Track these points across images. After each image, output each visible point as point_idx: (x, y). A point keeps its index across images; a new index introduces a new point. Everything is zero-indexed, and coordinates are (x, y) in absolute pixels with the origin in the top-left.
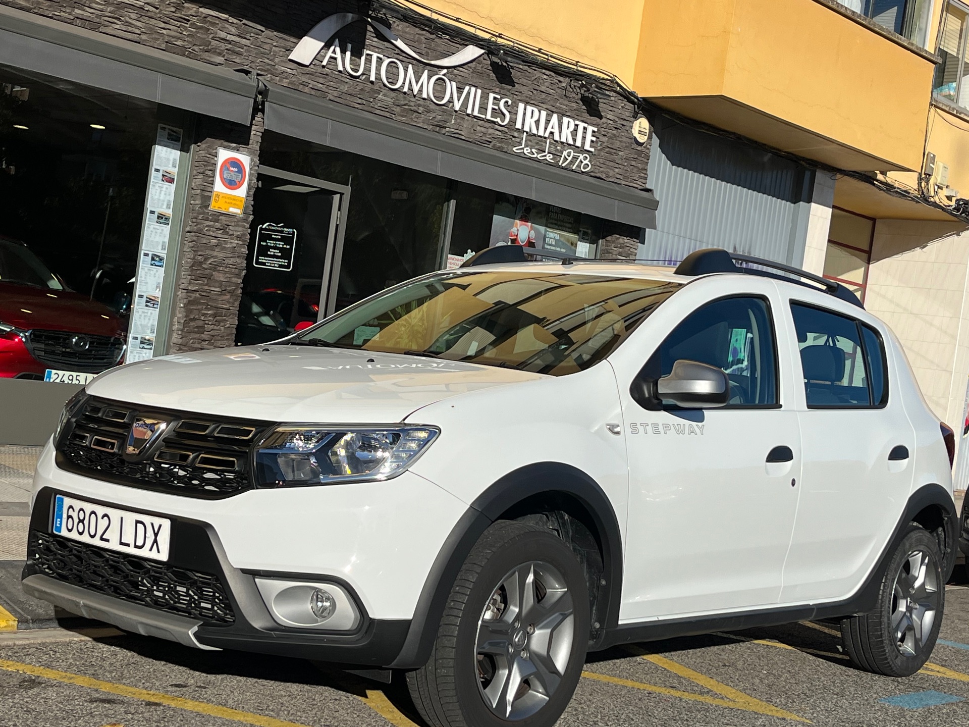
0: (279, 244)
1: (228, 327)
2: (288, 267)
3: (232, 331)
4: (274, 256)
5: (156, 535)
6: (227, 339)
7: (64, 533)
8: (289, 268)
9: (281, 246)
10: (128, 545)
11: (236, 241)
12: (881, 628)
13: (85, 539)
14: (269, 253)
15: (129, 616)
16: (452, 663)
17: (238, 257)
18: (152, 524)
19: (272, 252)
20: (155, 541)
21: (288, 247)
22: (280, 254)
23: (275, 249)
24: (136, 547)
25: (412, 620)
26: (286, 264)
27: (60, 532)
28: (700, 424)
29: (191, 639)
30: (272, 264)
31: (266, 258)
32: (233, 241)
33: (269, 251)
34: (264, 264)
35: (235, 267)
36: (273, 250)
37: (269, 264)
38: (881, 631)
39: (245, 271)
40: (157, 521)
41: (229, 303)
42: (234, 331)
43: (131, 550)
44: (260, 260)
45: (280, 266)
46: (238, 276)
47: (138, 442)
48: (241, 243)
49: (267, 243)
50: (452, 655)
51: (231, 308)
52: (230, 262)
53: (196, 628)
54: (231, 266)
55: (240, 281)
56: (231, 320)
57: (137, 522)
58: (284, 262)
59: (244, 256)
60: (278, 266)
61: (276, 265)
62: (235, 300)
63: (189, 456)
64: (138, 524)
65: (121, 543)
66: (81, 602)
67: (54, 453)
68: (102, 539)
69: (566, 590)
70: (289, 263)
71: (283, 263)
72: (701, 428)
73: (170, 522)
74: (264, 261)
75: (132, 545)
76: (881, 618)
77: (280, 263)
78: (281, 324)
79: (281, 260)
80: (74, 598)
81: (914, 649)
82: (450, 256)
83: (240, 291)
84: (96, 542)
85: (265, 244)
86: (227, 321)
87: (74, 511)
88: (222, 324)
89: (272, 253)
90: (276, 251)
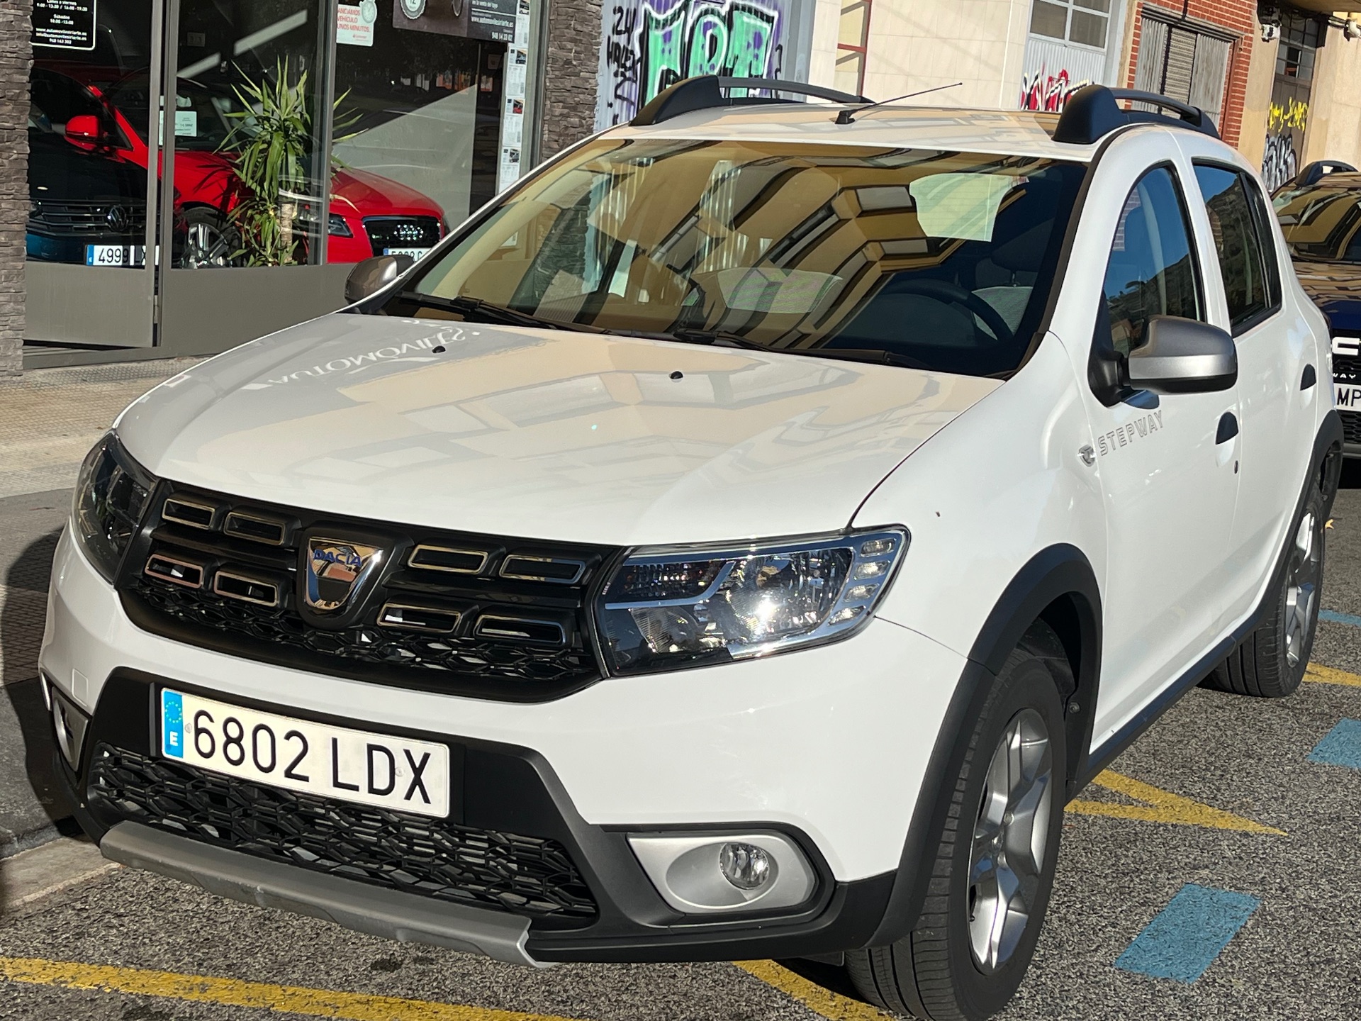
0: (69, 6)
1: (16, 159)
2: (89, 44)
3: (21, 164)
4: (61, 26)
5: (418, 771)
6: (16, 180)
7: (190, 757)
8: (91, 46)
9: (72, 8)
10: (355, 788)
11: (13, 11)
12: (1276, 639)
13: (248, 771)
14: (52, 21)
15: (376, 915)
16: (943, 920)
17: (19, 38)
18: (408, 753)
19: (57, 19)
20: (417, 782)
21: (85, 9)
22: (71, 23)
23: (61, 15)
24: (372, 790)
25: (896, 870)
26: (85, 39)
27: (181, 756)
28: (1156, 410)
29: (520, 954)
30: (62, 39)
31: (48, 31)
32: (7, 11)
33: (53, 18)
34: (46, 40)
35: (14, 55)
36: (59, 17)
37: (55, 41)
38: (1275, 643)
39: (32, 61)
40: (418, 748)
41: (12, 118)
42: (26, 165)
43: (363, 797)
44: (38, 34)
45: (75, 43)
46: (21, 70)
47: (331, 588)
48: (20, 13)
49: (46, 4)
50: (944, 908)
51: (16, 126)
52: (7, 48)
53: (525, 935)
54: (9, 55)
55: (26, 78)
56: (18, 147)
57: (371, 748)
58: (81, 36)
59: (28, 36)
60: (70, 42)
61: (67, 42)
62: (22, 112)
63: (454, 618)
64: (375, 753)
65: (337, 784)
66: (258, 888)
67: (115, 595)
68: (289, 774)
69: (1046, 740)
70: (90, 37)
71: (79, 38)
72: (1159, 416)
73: (448, 750)
74: (45, 35)
75: (364, 786)
76: (1276, 623)
77: (74, 38)
78: (42, 121)
79: (75, 33)
80: (241, 881)
81: (1298, 653)
82: (340, 6)
83: (27, 96)
84: (276, 779)
85: (43, 5)
86: (12, 149)
87: (211, 720)
88: (5, 155)
89: (59, 22)
90: (64, 17)
